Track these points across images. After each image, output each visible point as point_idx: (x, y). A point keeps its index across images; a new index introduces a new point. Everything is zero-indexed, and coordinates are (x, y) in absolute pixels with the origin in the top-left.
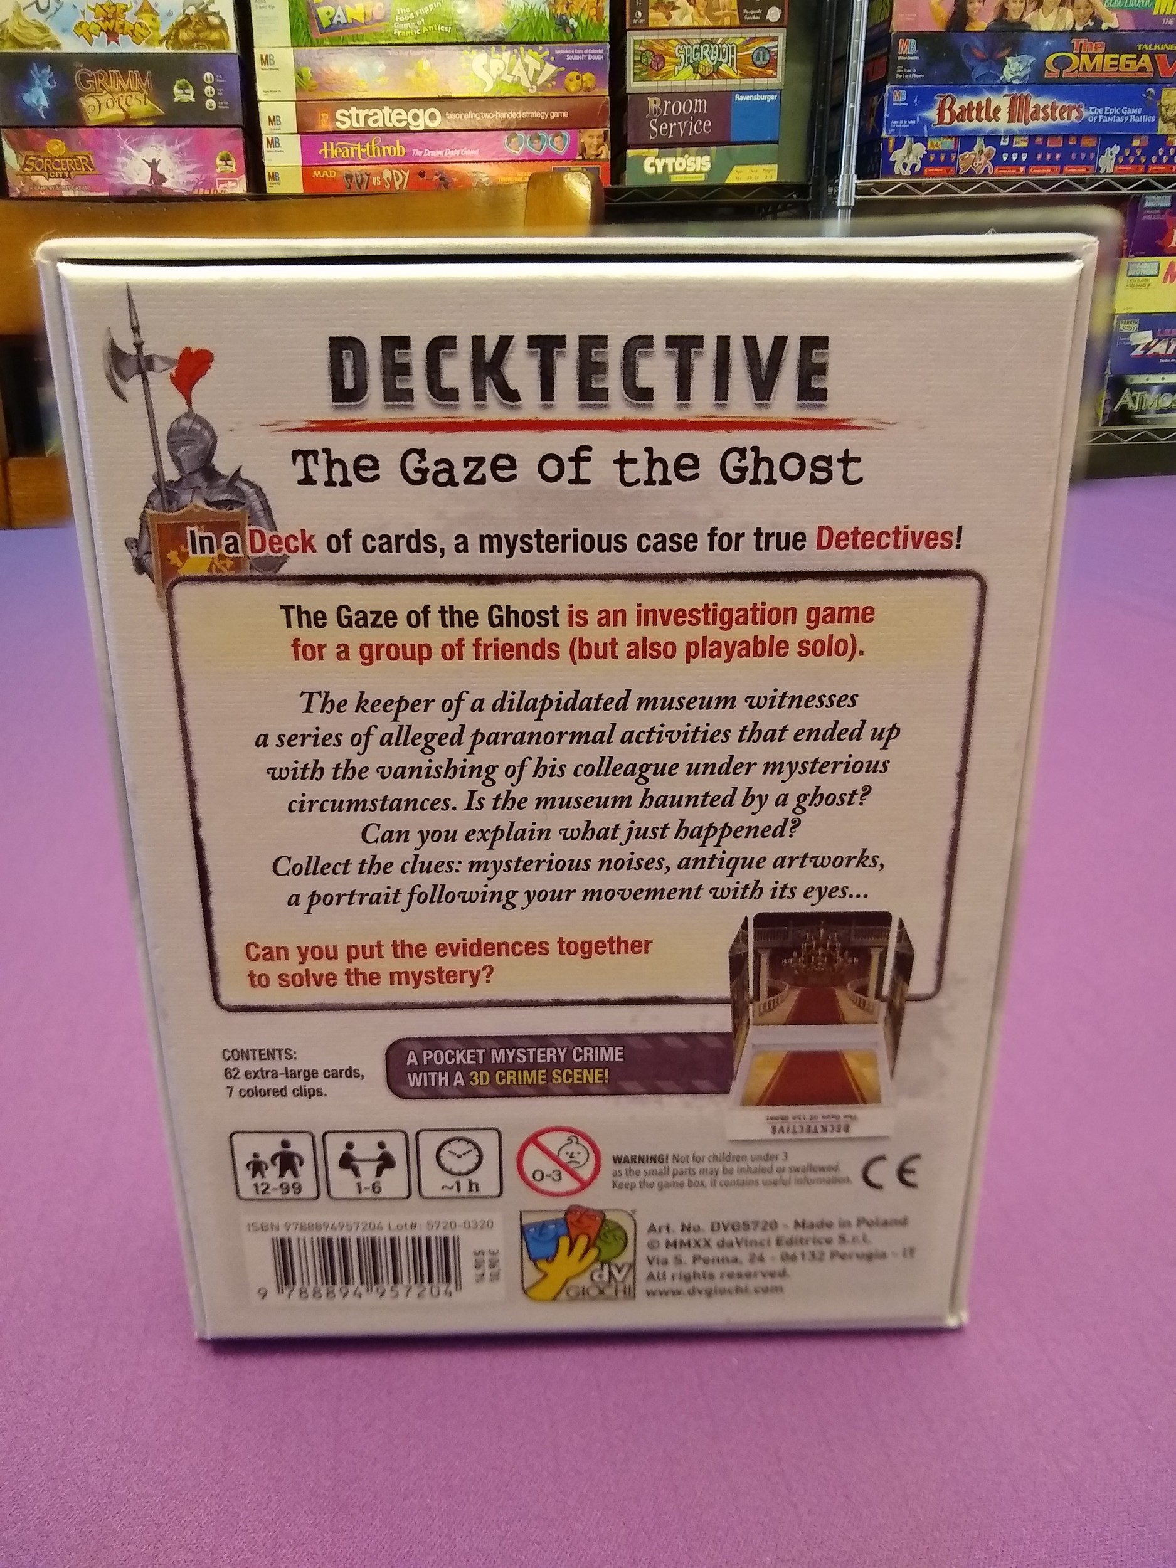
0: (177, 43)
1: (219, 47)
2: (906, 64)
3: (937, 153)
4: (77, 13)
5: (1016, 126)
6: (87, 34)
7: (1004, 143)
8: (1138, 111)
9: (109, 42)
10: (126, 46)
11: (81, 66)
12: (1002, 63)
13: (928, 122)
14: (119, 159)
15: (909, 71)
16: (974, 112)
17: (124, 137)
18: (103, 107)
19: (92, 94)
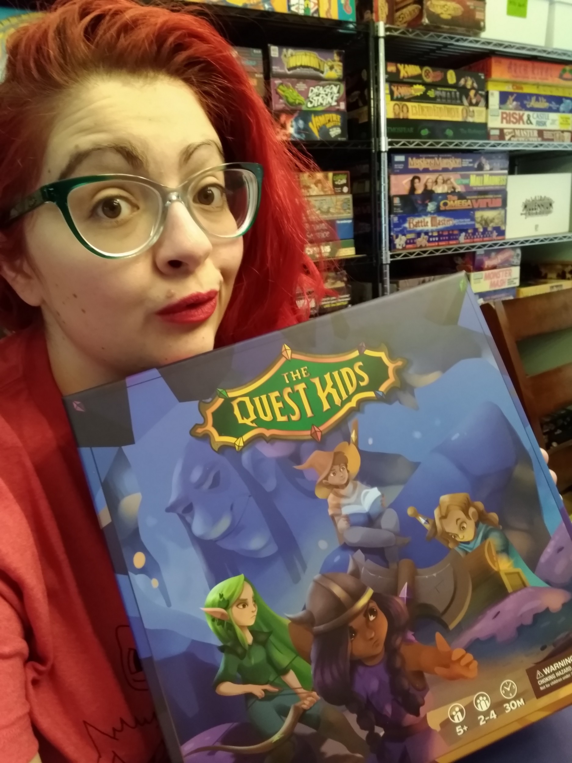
2: (397, 207)
3: (410, 239)
5: (434, 228)
7: (430, 234)
8: (469, 220)
12: (427, 205)
13: (405, 228)
15: (398, 209)
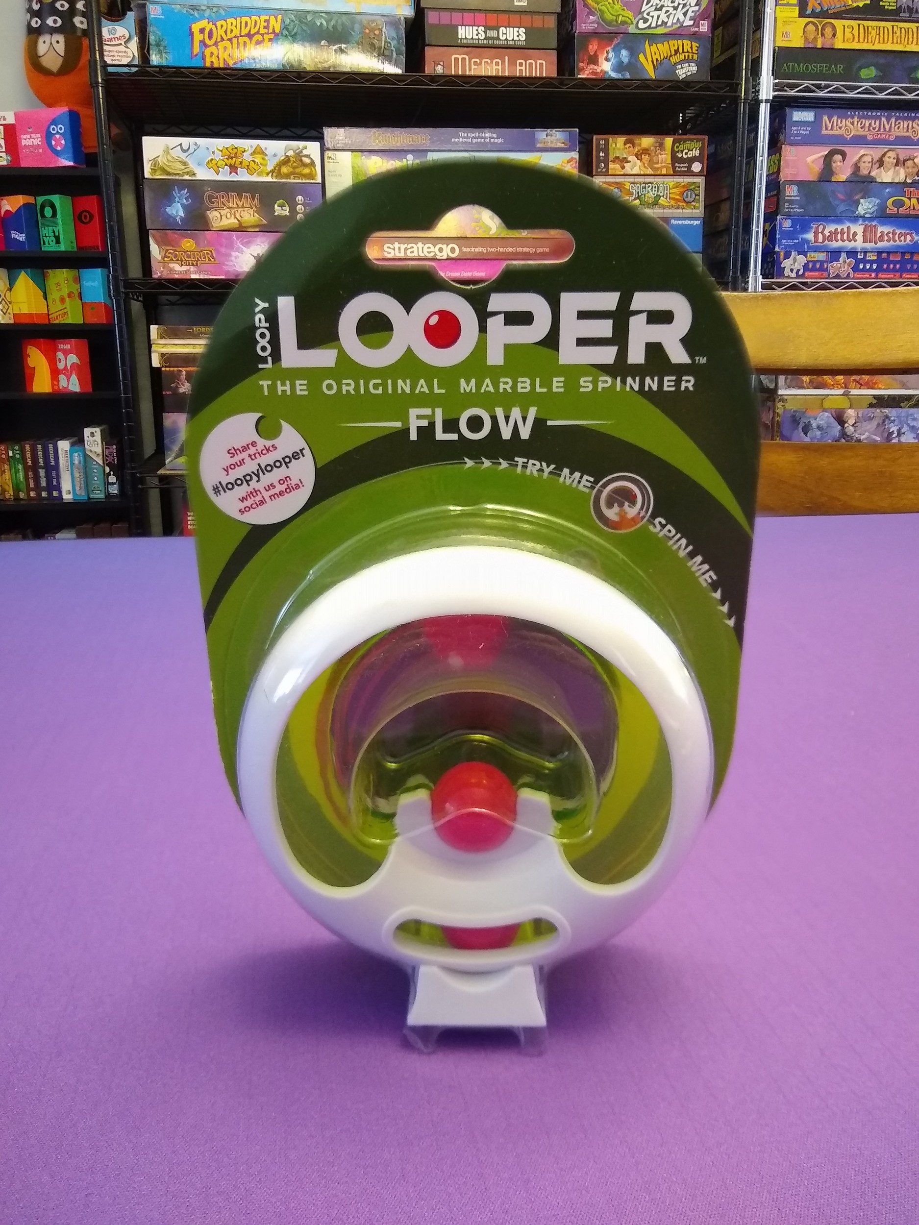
0: (279, 175)
1: (308, 179)
2: (791, 202)
3: (814, 262)
4: (209, 152)
5: (869, 246)
6: (215, 167)
7: (861, 256)
9: (231, 173)
10: (243, 176)
11: (209, 189)
12: (858, 203)
13: (807, 241)
14: (234, 254)
15: (793, 206)
16: (839, 236)
17: (238, 239)
18: (224, 217)
19: (217, 209)
